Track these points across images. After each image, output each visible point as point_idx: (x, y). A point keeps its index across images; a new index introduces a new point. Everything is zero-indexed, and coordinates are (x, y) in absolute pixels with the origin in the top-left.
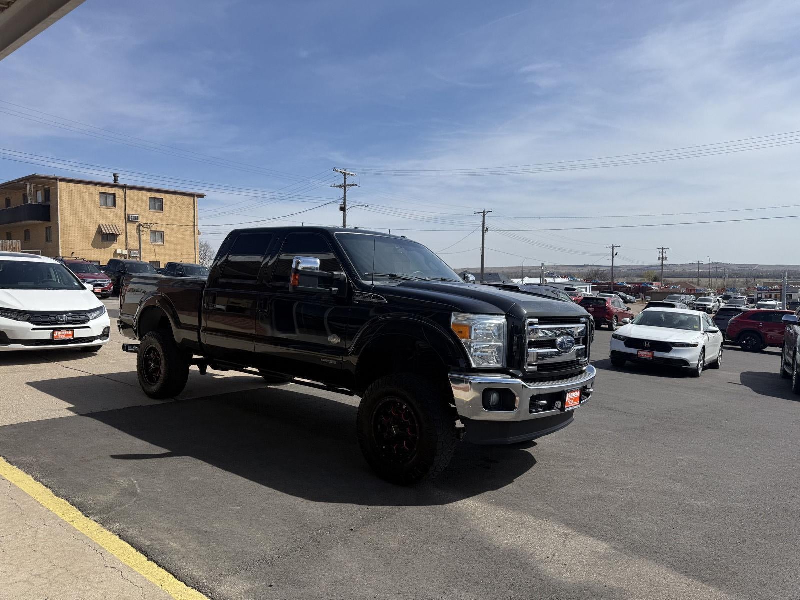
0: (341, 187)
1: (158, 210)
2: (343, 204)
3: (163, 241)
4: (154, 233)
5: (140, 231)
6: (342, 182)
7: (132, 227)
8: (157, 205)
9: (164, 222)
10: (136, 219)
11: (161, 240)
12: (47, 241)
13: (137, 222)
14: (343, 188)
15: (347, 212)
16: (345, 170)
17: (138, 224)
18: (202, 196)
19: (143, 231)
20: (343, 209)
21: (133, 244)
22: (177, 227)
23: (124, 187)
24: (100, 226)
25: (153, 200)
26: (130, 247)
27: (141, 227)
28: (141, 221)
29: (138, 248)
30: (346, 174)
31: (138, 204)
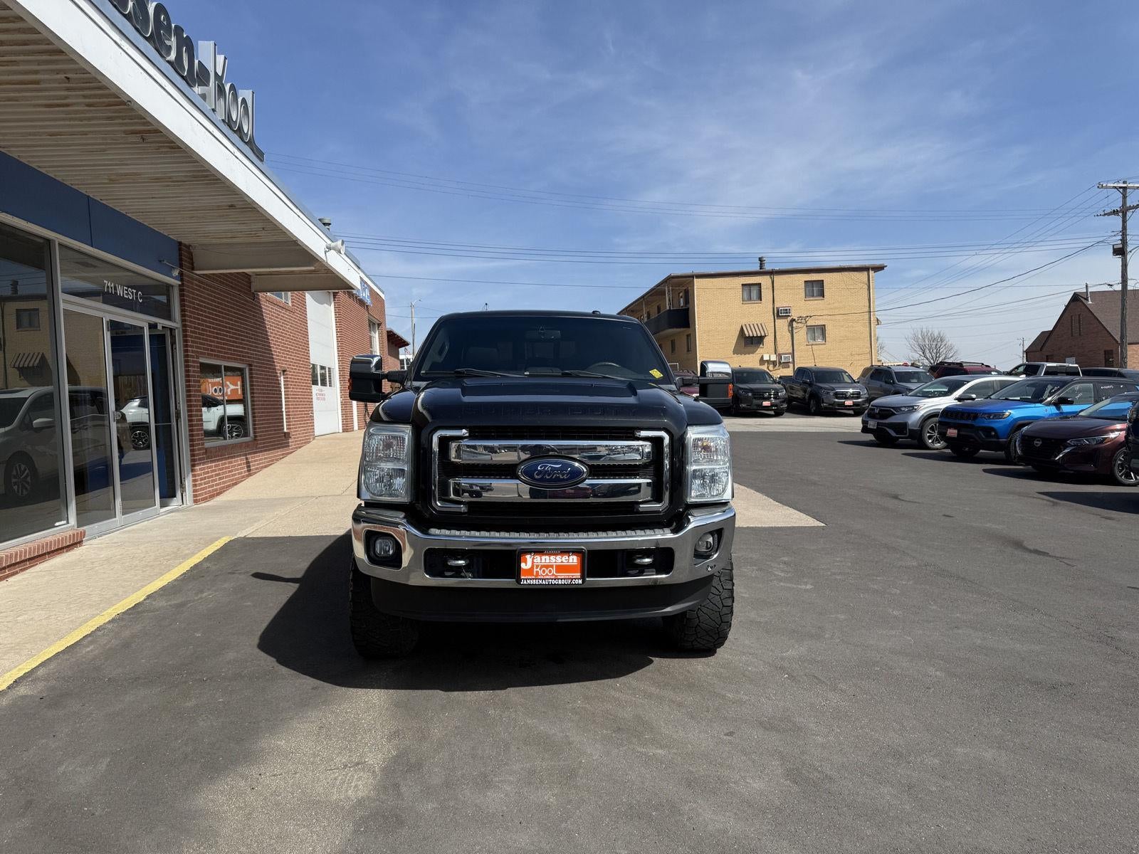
0: (1115, 213)
1: (816, 296)
2: (1120, 242)
3: (824, 337)
4: (811, 329)
5: (792, 327)
6: (1118, 205)
7: (782, 324)
8: (815, 289)
9: (826, 312)
10: (787, 313)
11: (821, 337)
12: (688, 351)
13: (789, 316)
14: (1120, 214)
15: (1128, 257)
16: (1124, 182)
17: (789, 319)
18: (881, 268)
19: (797, 328)
20: (1120, 252)
21: (784, 347)
22: (845, 317)
23: (772, 273)
24: (742, 328)
25: (810, 284)
26: (780, 350)
27: (794, 323)
28: (794, 315)
29: (791, 351)
30: (1125, 188)
31: (790, 292)
